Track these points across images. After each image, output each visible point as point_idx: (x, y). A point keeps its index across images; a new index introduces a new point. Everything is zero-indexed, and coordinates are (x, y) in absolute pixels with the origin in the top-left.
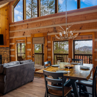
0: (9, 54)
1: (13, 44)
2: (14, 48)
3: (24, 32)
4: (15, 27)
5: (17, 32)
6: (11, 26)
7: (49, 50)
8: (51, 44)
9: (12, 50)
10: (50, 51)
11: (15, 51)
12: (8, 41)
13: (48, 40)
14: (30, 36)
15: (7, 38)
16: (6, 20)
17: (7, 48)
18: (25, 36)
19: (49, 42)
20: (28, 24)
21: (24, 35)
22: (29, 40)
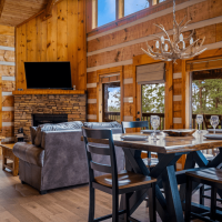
0: (84, 113)
1: (94, 85)
2: (96, 97)
3: (119, 53)
4: (98, 40)
5: (103, 54)
7: (177, 98)
8: (182, 81)
9: (91, 101)
10: (179, 103)
12: (84, 80)
13: (174, 71)
14: (130, 62)
15: (81, 72)
16: (80, 25)
17: (80, 95)
18: (119, 64)
19: (177, 75)
20: (126, 30)
21: (116, 60)
22: (129, 72)
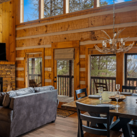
0: (14, 77)
1: (22, 59)
2: (23, 66)
3: (41, 40)
4: (25, 30)
5: (29, 39)
6: (18, 29)
7: (83, 70)
8: (86, 60)
9: (19, 69)
10: (84, 72)
11: (24, 71)
13: (80, 54)
14: (50, 46)
15: (12, 50)
17: (12, 65)
18: (41, 46)
19: (83, 56)
20: (46, 26)
21: (39, 44)
22: (49, 52)
